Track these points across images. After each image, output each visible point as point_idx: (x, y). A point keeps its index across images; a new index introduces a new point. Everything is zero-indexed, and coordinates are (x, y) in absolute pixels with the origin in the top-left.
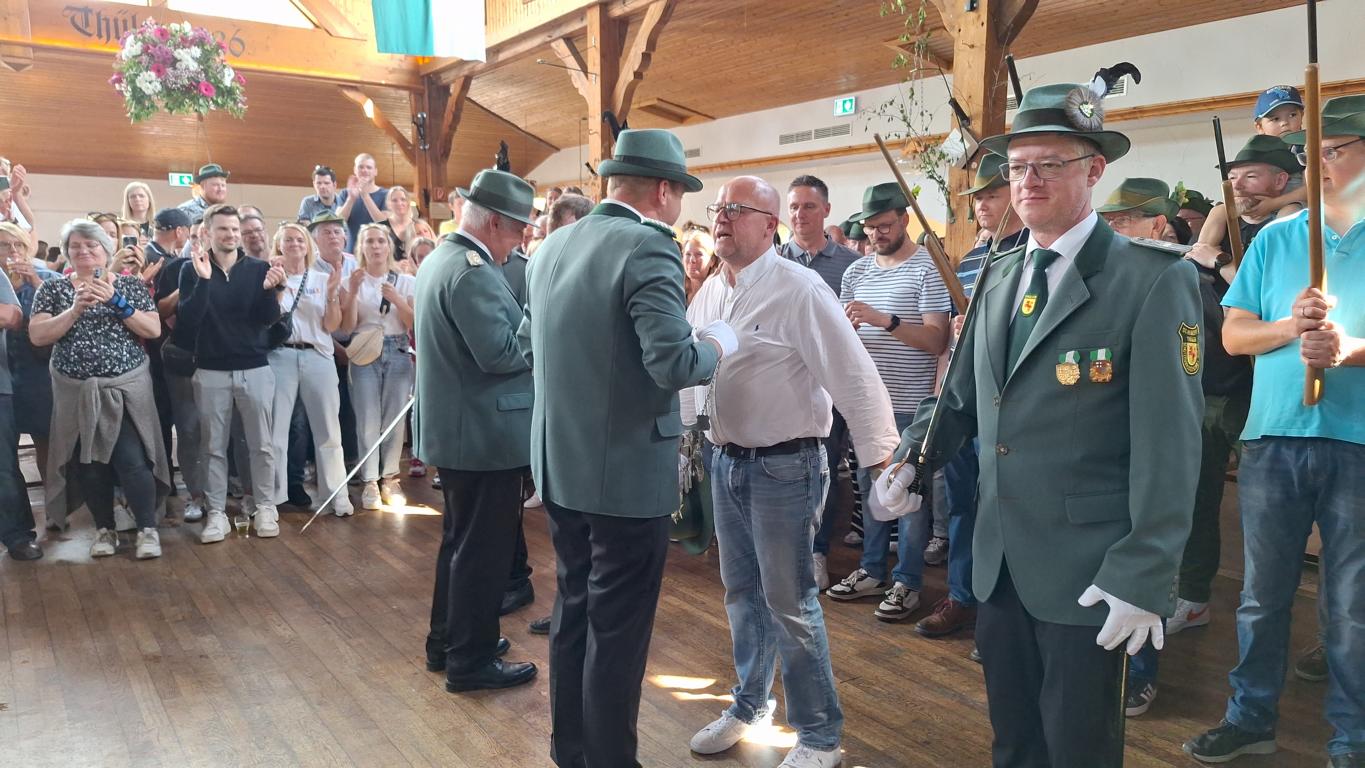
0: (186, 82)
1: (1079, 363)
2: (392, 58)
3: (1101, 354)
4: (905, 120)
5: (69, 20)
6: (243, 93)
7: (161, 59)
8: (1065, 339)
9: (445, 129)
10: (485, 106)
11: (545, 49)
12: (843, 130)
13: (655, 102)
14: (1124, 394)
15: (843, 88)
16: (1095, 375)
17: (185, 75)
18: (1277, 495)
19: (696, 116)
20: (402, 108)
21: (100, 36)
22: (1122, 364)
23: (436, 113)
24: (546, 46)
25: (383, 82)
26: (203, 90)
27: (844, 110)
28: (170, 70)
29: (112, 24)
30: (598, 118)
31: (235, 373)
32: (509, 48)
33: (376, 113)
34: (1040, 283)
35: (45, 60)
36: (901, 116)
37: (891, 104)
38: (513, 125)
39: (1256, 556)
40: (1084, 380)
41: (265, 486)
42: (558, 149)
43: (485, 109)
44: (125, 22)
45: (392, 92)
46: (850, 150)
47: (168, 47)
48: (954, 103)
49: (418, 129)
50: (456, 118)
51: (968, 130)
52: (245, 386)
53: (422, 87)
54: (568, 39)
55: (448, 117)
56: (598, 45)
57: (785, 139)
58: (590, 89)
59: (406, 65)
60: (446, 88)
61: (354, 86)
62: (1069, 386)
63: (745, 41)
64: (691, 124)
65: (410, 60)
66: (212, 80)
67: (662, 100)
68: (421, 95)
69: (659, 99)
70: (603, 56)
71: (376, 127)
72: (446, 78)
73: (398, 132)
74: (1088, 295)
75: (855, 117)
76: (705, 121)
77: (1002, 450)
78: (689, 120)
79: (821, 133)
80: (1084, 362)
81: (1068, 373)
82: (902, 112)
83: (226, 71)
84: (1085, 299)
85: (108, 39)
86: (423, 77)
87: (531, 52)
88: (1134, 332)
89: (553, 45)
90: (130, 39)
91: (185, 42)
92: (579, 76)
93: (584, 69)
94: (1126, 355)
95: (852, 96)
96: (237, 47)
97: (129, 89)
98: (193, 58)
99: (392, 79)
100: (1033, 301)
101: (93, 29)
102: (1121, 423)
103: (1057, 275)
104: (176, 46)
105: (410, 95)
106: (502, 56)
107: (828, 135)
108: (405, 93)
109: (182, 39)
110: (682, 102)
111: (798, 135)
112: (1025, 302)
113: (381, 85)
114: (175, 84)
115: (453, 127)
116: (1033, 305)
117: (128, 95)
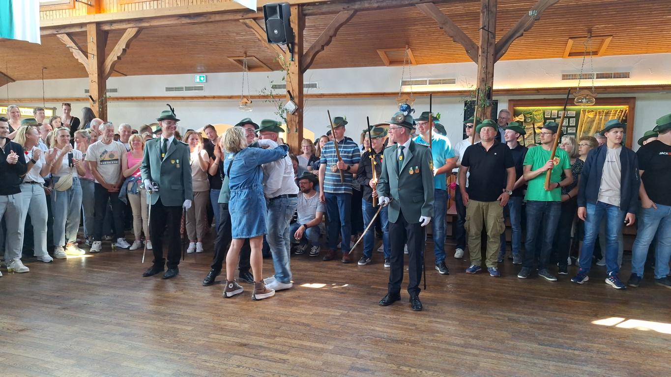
8: (409, 165)
12: (201, 88)
14: (421, 175)
15: (200, 71)
16: (416, 172)
22: (420, 169)
24: (54, 36)
27: (200, 80)
30: (96, 75)
31: (9, 196)
34: (402, 153)
40: (414, 173)
46: (205, 97)
48: (289, 92)
51: (293, 101)
52: (14, 201)
54: (71, 35)
56: (95, 41)
57: (168, 89)
58: (90, 64)
62: (411, 175)
64: (112, 76)
70: (98, 47)
74: (413, 155)
75: (206, 84)
76: (121, 76)
77: (399, 189)
80: (414, 169)
81: (411, 172)
88: (422, 163)
89: (59, 36)
92: (78, 53)
94: (421, 167)
95: (204, 75)
100: (401, 157)
102: (421, 181)
103: (406, 151)
116: (402, 159)
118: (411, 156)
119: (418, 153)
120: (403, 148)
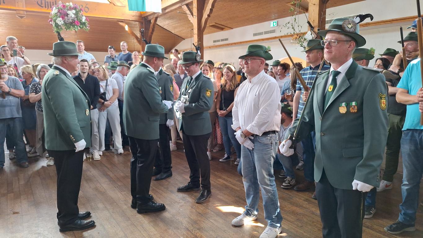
0: (71, 21)
1: (347, 106)
2: (133, 12)
3: (354, 103)
4: (293, 28)
5: (36, 3)
6: (88, 24)
7: (63, 14)
8: (342, 99)
9: (150, 34)
10: (162, 26)
11: (180, 8)
12: (273, 31)
13: (214, 24)
14: (362, 116)
15: (273, 18)
16: (352, 110)
17: (71, 19)
18: (413, 148)
19: (227, 28)
20: (137, 27)
21: (46, 7)
22: (360, 107)
23: (147, 29)
24: (180, 7)
25: (131, 20)
26: (76, 23)
27: (274, 25)
28: (66, 17)
29: (49, 3)
30: (197, 29)
32: (169, 8)
33: (129, 29)
34: (334, 81)
35: (29, 15)
36: (292, 27)
37: (289, 23)
38: (170, 32)
39: (407, 167)
40: (348, 112)
41: (96, 145)
42: (184, 39)
43: (162, 27)
44: (53, 3)
45: (133, 23)
46: (275, 38)
47: (66, 10)
48: (309, 23)
49: (142, 34)
50: (153, 30)
51: (313, 31)
53: (142, 21)
54: (187, 5)
55: (151, 30)
56: (196, 7)
57: (255, 35)
58: (194, 20)
59: (138, 14)
60: (150, 21)
61: (122, 21)
62: (343, 114)
63: (242, 4)
64: (226, 30)
65: (139, 13)
66: (79, 20)
67: (216, 23)
68: (142, 23)
69: (215, 23)
70: (198, 10)
71: (129, 33)
72: (150, 18)
73: (136, 35)
74: (349, 85)
75: (277, 27)
76: (229, 29)
77: (322, 134)
78: (224, 29)
79: (266, 33)
80: (348, 106)
81: (343, 110)
82: (292, 26)
83: (83, 17)
84: (348, 86)
85: (48, 8)
86: (143, 18)
87: (176, 9)
88: (364, 96)
89: (182, 7)
90: (54, 8)
91: (71, 9)
92: (190, 16)
93: (192, 14)
94: (362, 103)
95: (276, 21)
96: (86, 9)
97: (54, 23)
98: (73, 14)
99: (133, 19)
100: (332, 87)
101: (43, 5)
102: (361, 125)
103: (339, 79)
104: (68, 10)
105: (139, 23)
106: (167, 11)
107: (269, 33)
108: (137, 23)
109: (70, 8)
110: (222, 24)
111: (259, 33)
112: (330, 87)
113: (130, 20)
114: (68, 21)
115: (152, 33)
116: (332, 89)
117: (54, 25)
118: (347, 84)
119: (361, 80)
120: (337, 74)
